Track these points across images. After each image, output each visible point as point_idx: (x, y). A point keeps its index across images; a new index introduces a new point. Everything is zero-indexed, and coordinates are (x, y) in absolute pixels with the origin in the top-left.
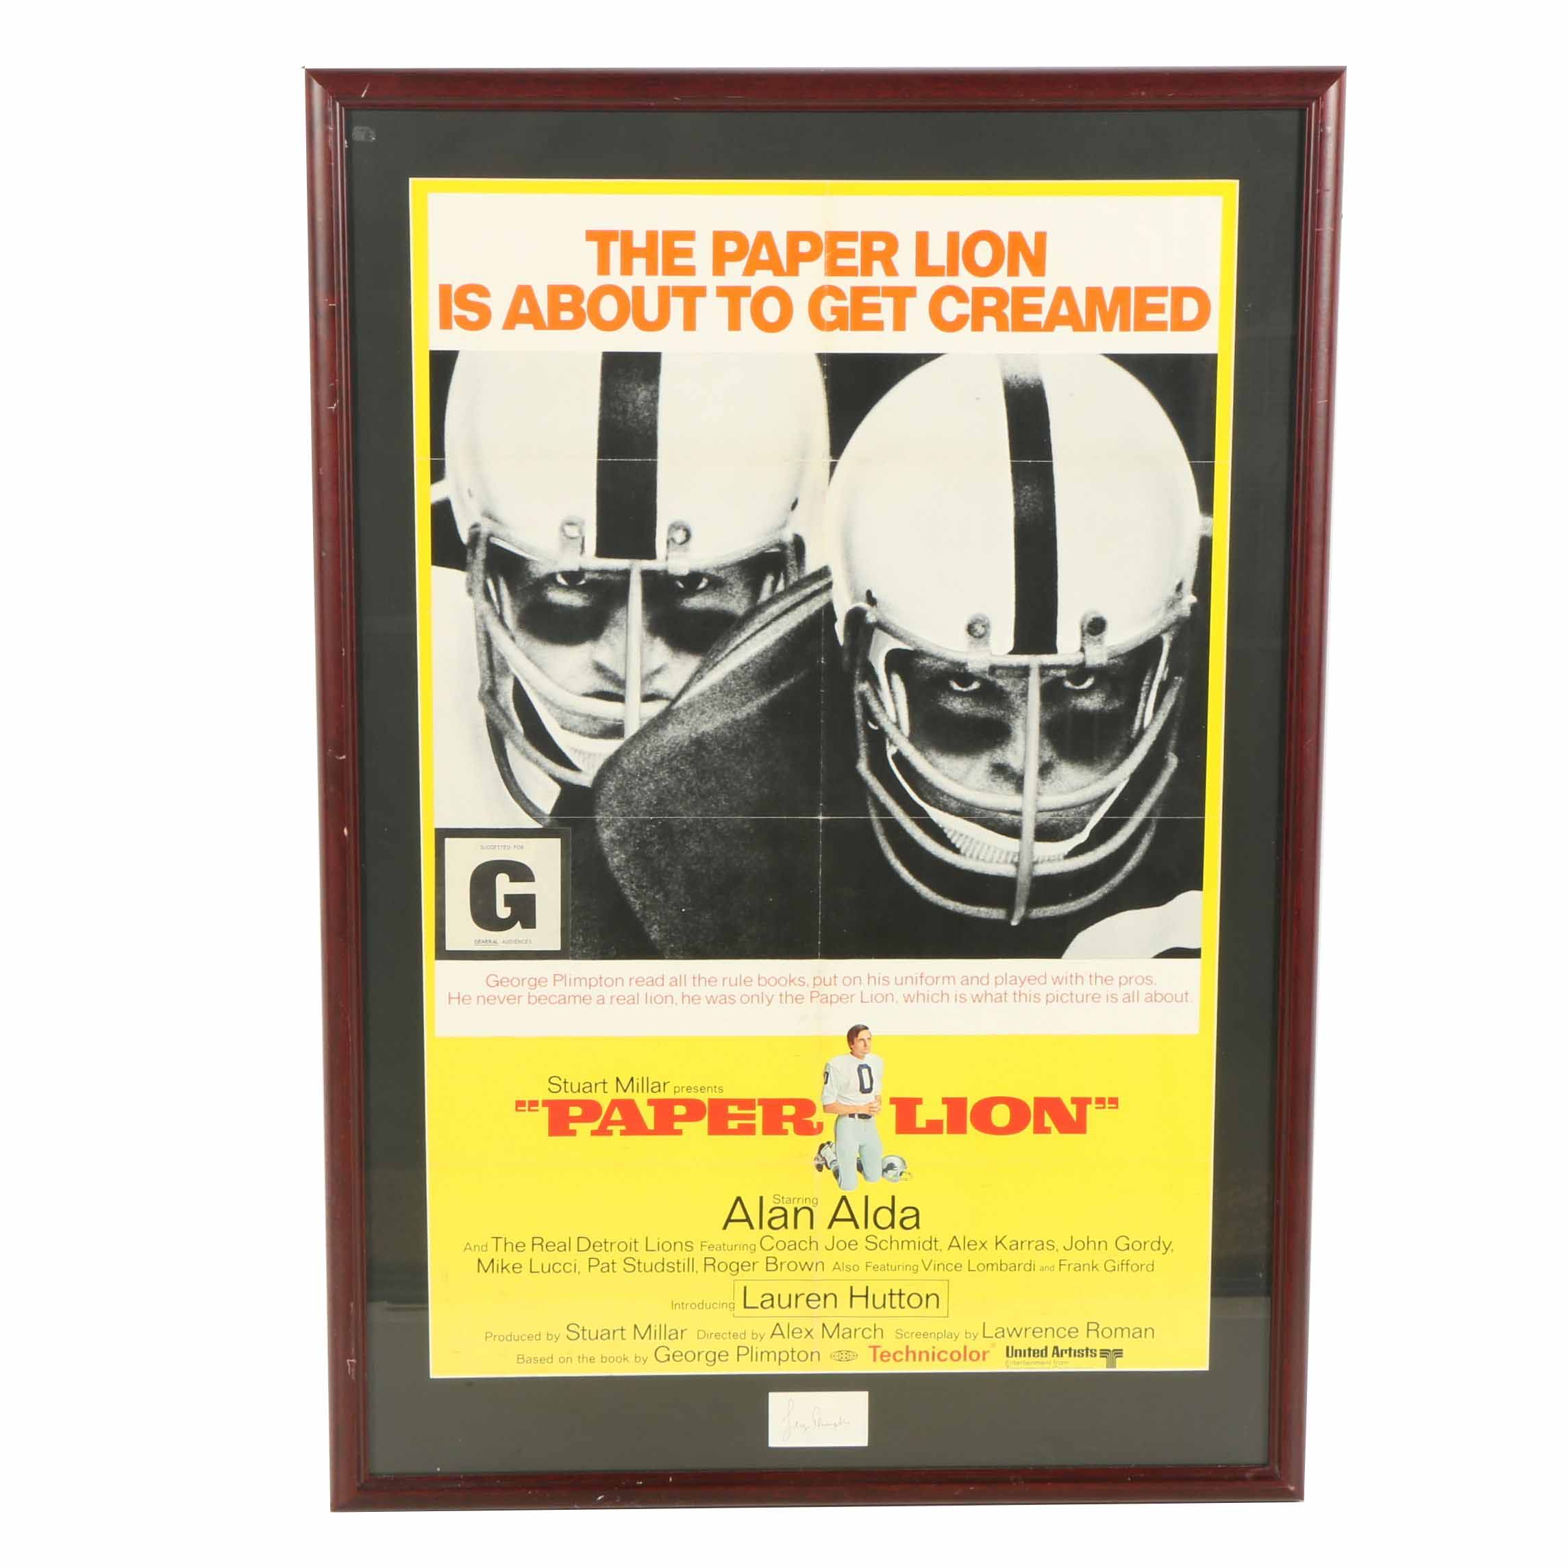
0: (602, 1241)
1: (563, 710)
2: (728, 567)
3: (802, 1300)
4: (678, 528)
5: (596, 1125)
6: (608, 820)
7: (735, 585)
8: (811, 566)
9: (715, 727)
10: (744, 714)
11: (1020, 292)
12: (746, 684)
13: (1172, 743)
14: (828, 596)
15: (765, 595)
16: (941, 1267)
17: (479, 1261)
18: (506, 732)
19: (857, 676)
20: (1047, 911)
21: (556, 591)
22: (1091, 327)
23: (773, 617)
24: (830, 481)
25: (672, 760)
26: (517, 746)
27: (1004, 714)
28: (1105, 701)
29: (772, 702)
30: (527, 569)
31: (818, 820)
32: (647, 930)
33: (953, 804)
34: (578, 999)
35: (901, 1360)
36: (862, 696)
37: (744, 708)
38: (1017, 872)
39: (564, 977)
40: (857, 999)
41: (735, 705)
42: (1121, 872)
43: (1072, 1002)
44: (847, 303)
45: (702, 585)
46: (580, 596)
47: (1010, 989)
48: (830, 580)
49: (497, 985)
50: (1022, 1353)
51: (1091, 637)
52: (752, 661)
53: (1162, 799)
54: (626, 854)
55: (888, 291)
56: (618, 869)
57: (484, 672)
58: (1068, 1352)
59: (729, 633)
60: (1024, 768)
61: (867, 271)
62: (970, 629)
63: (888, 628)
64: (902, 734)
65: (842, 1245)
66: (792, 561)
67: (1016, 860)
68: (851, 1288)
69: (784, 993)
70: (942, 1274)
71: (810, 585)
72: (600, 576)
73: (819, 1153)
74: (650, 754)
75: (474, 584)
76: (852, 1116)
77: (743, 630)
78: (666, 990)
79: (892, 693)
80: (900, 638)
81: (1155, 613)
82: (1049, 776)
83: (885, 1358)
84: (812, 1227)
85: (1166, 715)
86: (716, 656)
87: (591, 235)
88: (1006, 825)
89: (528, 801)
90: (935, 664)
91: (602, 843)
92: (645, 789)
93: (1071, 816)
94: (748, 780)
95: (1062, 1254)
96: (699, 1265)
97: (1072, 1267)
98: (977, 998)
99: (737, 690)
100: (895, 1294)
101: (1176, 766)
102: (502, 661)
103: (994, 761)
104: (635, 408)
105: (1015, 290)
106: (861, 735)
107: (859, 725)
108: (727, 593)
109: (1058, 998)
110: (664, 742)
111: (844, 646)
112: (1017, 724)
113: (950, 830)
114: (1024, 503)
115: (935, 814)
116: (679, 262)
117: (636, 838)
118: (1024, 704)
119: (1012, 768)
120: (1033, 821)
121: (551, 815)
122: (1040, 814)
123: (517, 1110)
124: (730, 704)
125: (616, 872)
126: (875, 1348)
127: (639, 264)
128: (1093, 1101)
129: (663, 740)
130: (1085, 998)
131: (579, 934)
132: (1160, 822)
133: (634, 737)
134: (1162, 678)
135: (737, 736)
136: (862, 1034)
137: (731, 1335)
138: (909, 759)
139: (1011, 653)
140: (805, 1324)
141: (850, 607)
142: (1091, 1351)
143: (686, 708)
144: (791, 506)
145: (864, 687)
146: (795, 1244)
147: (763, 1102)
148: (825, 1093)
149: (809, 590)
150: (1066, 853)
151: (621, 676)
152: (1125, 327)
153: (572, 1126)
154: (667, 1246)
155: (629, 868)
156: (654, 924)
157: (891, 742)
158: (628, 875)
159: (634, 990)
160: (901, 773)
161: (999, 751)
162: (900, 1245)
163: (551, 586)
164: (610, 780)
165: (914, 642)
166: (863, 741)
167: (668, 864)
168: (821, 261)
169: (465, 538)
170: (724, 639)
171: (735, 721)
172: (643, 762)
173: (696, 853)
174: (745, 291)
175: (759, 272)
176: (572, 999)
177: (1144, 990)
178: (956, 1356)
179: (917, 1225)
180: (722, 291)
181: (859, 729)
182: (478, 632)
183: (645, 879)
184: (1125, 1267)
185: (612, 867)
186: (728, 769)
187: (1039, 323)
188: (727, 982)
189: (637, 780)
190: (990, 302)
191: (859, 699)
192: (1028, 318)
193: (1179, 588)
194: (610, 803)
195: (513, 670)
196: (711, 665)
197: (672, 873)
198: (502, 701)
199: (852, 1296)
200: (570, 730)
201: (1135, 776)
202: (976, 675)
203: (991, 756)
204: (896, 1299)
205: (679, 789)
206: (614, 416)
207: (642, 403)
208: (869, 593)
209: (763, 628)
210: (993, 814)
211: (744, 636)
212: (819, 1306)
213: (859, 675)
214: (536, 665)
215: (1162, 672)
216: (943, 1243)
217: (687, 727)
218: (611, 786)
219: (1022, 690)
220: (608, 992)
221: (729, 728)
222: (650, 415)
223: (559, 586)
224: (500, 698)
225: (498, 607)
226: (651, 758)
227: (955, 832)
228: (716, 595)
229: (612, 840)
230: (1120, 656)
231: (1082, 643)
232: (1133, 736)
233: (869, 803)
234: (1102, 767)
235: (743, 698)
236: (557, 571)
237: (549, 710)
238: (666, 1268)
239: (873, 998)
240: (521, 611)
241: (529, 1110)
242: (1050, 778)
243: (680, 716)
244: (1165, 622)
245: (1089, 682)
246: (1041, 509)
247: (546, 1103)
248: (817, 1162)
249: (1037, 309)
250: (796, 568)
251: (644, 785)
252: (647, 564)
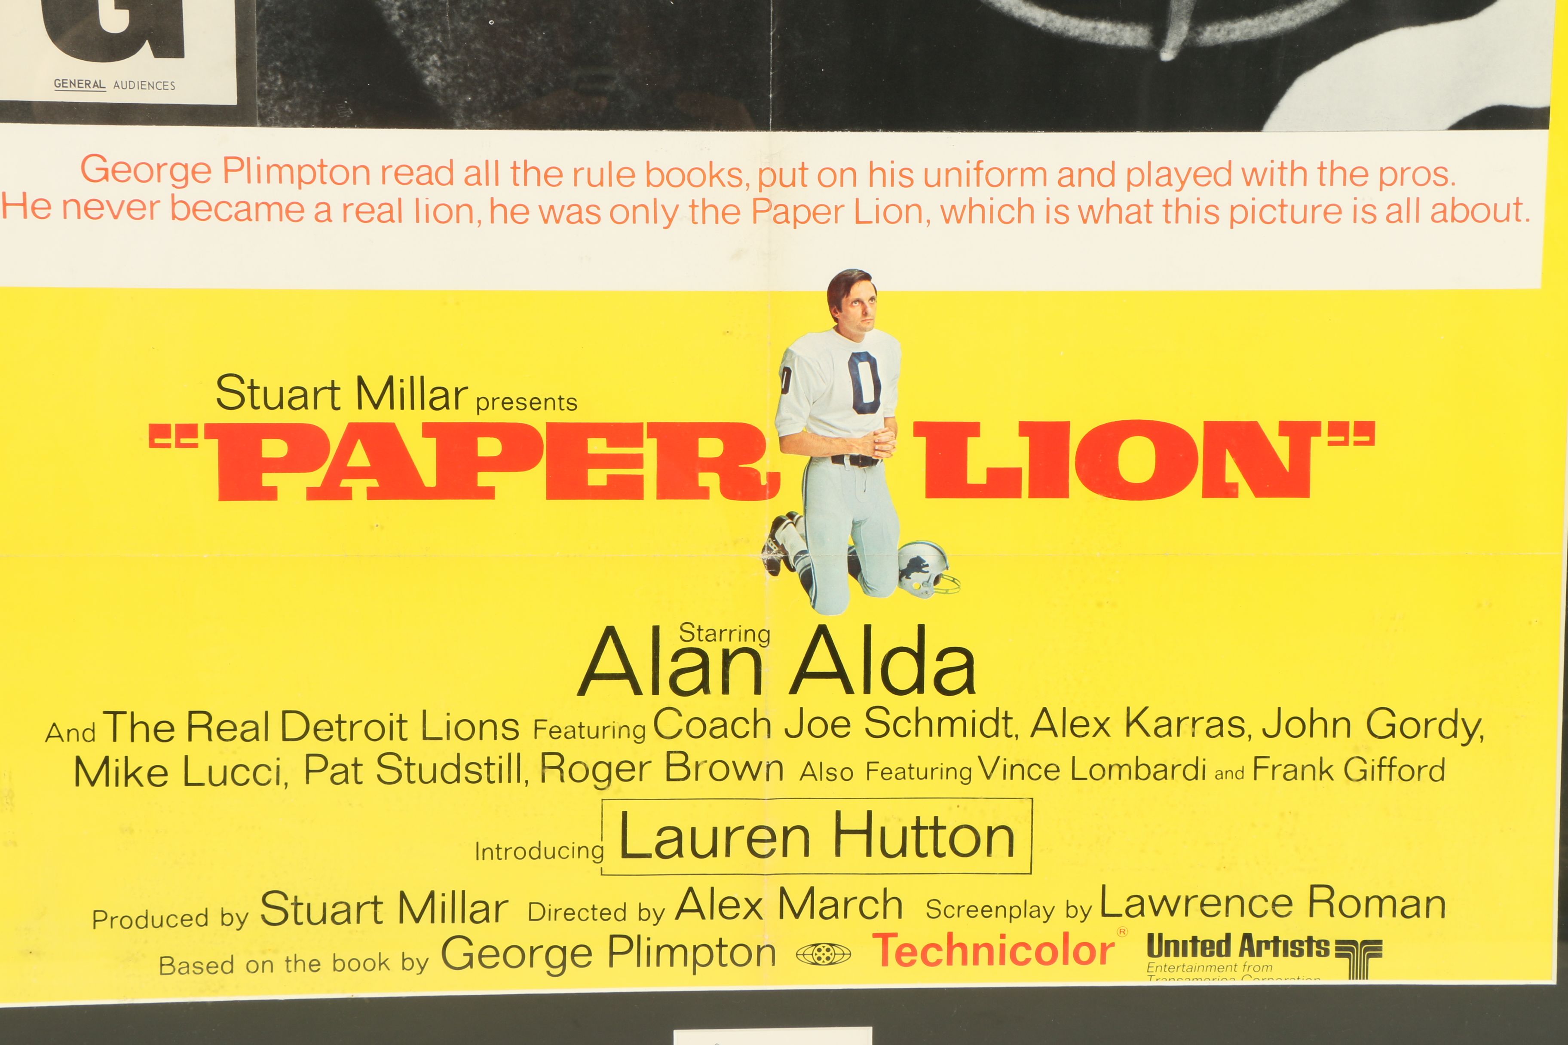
0: (333, 719)
3: (739, 840)
5: (316, 478)
16: (1018, 770)
17: (79, 761)
20: (1234, 30)
32: (416, 63)
34: (275, 209)
35: (939, 962)
39: (244, 163)
40: (847, 215)
43: (1283, 222)
47: (1158, 195)
49: (106, 177)
50: (1177, 948)
58: (1272, 944)
65: (818, 727)
68: (838, 814)
69: (698, 202)
70: (1019, 786)
73: (772, 536)
76: (838, 459)
78: (458, 193)
83: (906, 959)
84: (758, 691)
95: (1261, 745)
96: (531, 768)
97: (1280, 772)
98: (1089, 215)
100: (925, 828)
109: (1253, 214)
123: (152, 445)
126: (885, 937)
128: (1325, 429)
130: (1310, 213)
131: (275, 70)
136: (860, 290)
137: (597, 913)
140: (743, 889)
142: (1319, 946)
146: (725, 725)
147: (656, 429)
148: (784, 413)
153: (268, 479)
154: (465, 730)
156: (432, 52)
159: (391, 192)
162: (936, 727)
176: (263, 209)
177: (1431, 195)
178: (1047, 954)
179: (969, 686)
184: (1385, 771)
188: (582, 176)
199: (839, 832)
204: (927, 836)
212: (773, 851)
216: (1021, 724)
220: (335, 196)
238: (463, 773)
239: (881, 214)
241: (179, 445)
247: (212, 430)
248: (767, 556)
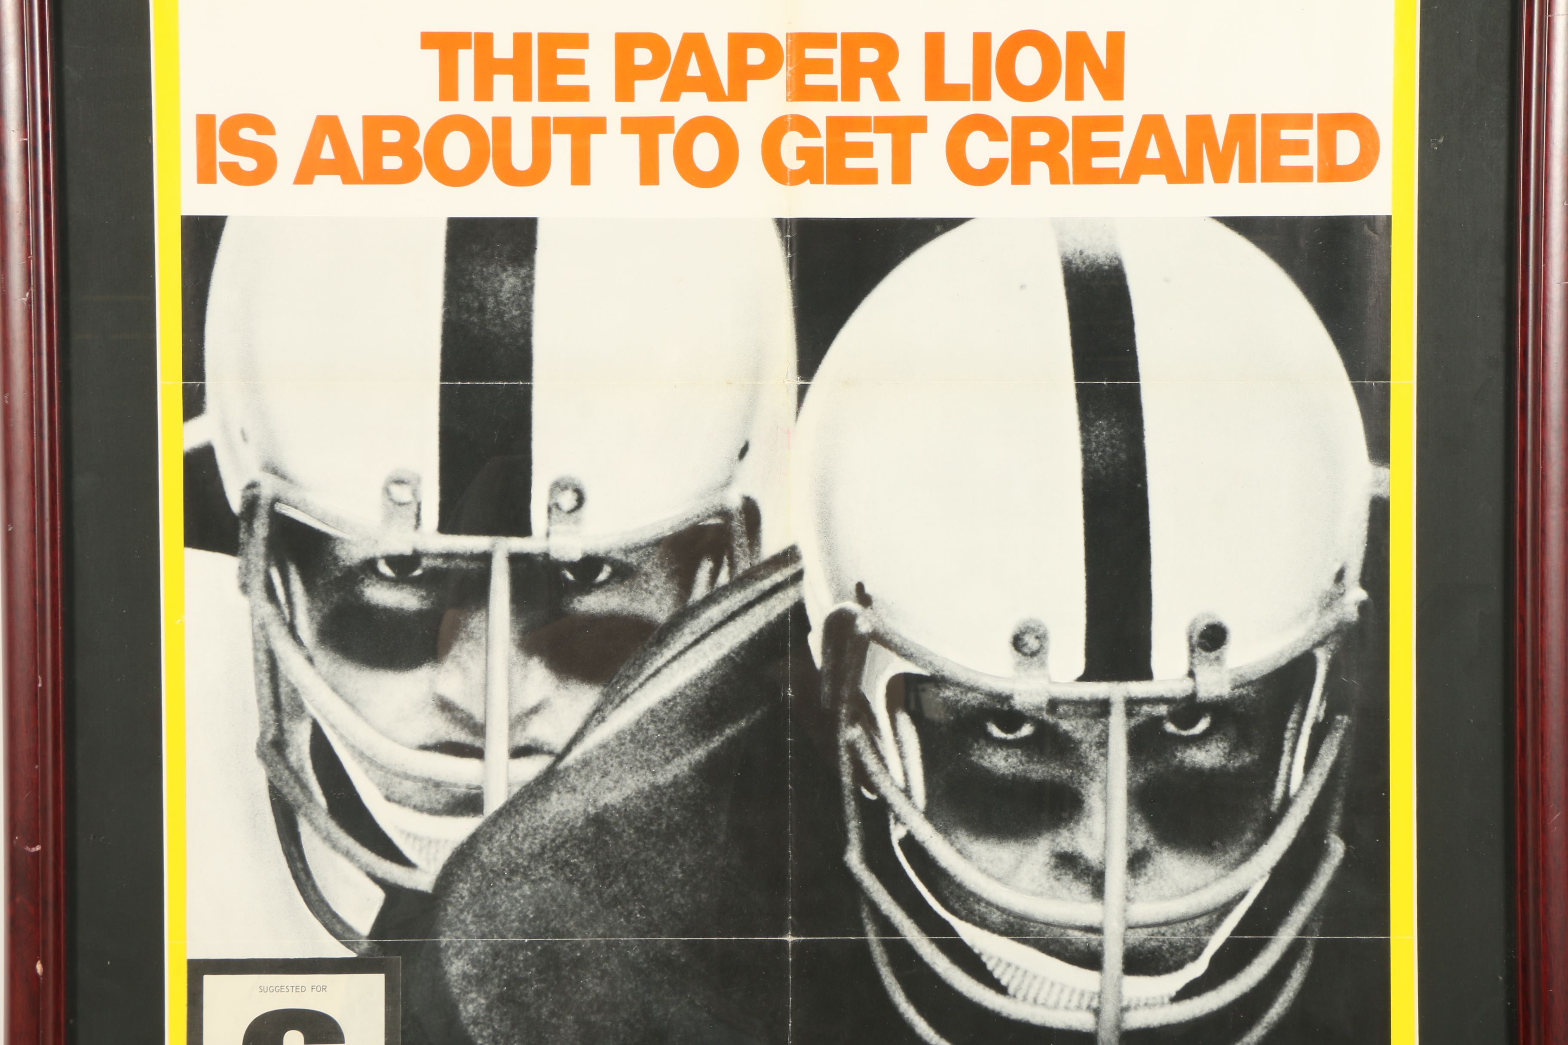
1: (388, 772)
2: (641, 548)
4: (565, 488)
6: (459, 945)
7: (653, 576)
8: (770, 546)
9: (624, 797)
10: (670, 777)
11: (1086, 125)
12: (672, 729)
13: (1336, 819)
14: (798, 592)
15: (700, 590)
18: (300, 807)
19: (843, 717)
21: (378, 586)
22: (1195, 177)
23: (712, 624)
24: (797, 413)
25: (558, 848)
26: (316, 829)
27: (1072, 773)
28: (1229, 754)
29: (712, 757)
30: (331, 553)
31: (786, 942)
33: (995, 917)
36: (852, 747)
37: (669, 767)
38: (1097, 1023)
41: (654, 761)
42: (1259, 1023)
44: (821, 142)
45: (602, 576)
46: (414, 595)
48: (799, 567)
51: (1204, 653)
52: (681, 694)
53: (1319, 908)
54: (486, 998)
55: (883, 124)
56: (475, 1022)
57: (266, 712)
59: (645, 650)
60: (1104, 859)
61: (851, 93)
62: (1017, 642)
63: (890, 641)
64: (914, 806)
66: (740, 537)
67: (1095, 1004)
71: (770, 574)
72: (444, 562)
74: (524, 839)
75: (251, 576)
77: (667, 645)
79: (898, 742)
80: (907, 656)
81: (1302, 616)
82: (1143, 871)
85: (1325, 776)
86: (625, 686)
87: (429, 40)
88: (1077, 949)
89: (335, 915)
90: (964, 697)
91: (450, 980)
92: (516, 894)
93: (1179, 935)
94: (677, 880)
99: (658, 740)
101: (1342, 856)
102: (293, 696)
103: (1058, 849)
104: (498, 303)
105: (1076, 119)
106: (851, 808)
107: (847, 792)
108: (642, 589)
110: (546, 822)
111: (822, 668)
112: (1092, 790)
113: (991, 958)
114: (1097, 447)
115: (967, 932)
116: (564, 80)
117: (502, 972)
118: (1102, 759)
119: (1086, 861)
120: (1121, 944)
121: (371, 936)
122: (1132, 931)
124: (646, 760)
125: (472, 1027)
127: (503, 83)
129: (543, 818)
132: (1319, 944)
133: (499, 813)
134: (1317, 718)
135: (658, 811)
138: (926, 845)
139: (1081, 679)
141: (831, 608)
143: (579, 767)
144: (738, 452)
145: (854, 733)
149: (766, 584)
150: (1173, 994)
151: (478, 717)
152: (1247, 176)
155: (491, 1020)
157: (897, 819)
158: (490, 1031)
160: (913, 867)
161: (1065, 833)
163: (370, 578)
164: (461, 881)
165: (931, 663)
166: (854, 818)
167: (552, 1014)
168: (781, 79)
169: (236, 504)
170: (636, 659)
171: (655, 787)
172: (513, 853)
173: (597, 995)
174: (666, 124)
175: (685, 96)
180: (629, 125)
181: (847, 799)
182: (256, 649)
183: (516, 1038)
185: (465, 1018)
186: (645, 862)
187: (1116, 170)
189: (504, 881)
190: (1039, 139)
191: (847, 752)
192: (1098, 162)
193: (1340, 576)
194: (462, 917)
195: (310, 708)
196: (617, 700)
197: (559, 1027)
198: (293, 758)
200: (399, 802)
201: (1278, 873)
202: (1028, 714)
203: (1053, 841)
205: (569, 895)
206: (466, 315)
207: (508, 295)
208: (860, 587)
209: (696, 642)
210: (1057, 931)
211: (668, 654)
213: (846, 715)
214: (346, 701)
215: (1315, 708)
217: (580, 797)
218: (463, 889)
219: (1099, 736)
221: (647, 798)
222: (521, 315)
223: (382, 578)
224: (291, 753)
225: (286, 611)
226: (526, 846)
227: (1000, 961)
228: (624, 591)
229: (465, 976)
230: (1250, 683)
231: (1192, 664)
232: (1274, 808)
233: (864, 915)
234: (1227, 856)
235: (667, 750)
236: (378, 554)
237: (367, 771)
240: (323, 617)
242: (1145, 874)
243: (570, 780)
244: (1319, 630)
245: (1203, 725)
246: (1123, 456)
249: (1112, 149)
250: (747, 550)
251: (513, 889)
252: (518, 544)
